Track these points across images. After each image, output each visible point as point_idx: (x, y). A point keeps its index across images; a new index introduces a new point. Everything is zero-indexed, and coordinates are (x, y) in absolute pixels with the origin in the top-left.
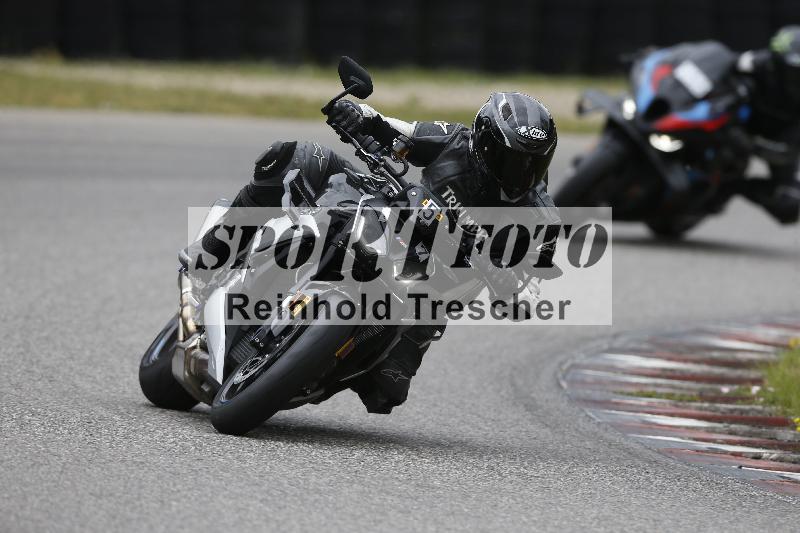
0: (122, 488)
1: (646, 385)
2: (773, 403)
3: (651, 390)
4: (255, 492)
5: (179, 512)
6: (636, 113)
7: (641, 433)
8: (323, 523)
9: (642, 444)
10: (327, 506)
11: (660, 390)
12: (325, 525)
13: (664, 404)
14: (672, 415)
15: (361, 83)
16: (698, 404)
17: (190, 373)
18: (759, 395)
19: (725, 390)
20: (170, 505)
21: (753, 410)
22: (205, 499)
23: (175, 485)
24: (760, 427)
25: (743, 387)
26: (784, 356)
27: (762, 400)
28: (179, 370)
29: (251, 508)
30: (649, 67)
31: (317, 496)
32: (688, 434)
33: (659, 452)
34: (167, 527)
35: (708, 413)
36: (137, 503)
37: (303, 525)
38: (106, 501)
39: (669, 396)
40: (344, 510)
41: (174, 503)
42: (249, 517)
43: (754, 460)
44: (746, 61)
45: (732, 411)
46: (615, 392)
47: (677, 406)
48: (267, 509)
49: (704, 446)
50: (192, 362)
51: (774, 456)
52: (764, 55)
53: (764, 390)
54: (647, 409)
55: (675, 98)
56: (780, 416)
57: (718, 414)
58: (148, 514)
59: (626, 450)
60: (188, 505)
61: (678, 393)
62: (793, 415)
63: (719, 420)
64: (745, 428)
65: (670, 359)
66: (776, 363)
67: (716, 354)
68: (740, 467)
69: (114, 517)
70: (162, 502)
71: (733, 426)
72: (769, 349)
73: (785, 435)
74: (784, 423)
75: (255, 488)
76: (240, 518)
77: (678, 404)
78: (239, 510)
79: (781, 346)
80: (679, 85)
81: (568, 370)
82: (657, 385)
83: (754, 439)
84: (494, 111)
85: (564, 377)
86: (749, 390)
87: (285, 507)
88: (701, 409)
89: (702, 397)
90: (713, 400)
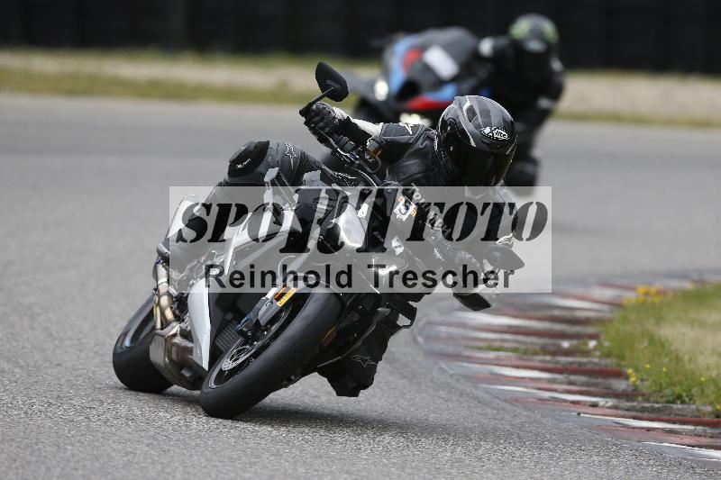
0: (22, 434)
1: (494, 340)
2: (608, 356)
3: (497, 344)
4: (141, 437)
5: (73, 455)
6: (389, 95)
7: (489, 383)
8: (203, 465)
9: (491, 394)
10: (207, 449)
11: (506, 345)
12: (205, 466)
13: (510, 357)
14: (517, 367)
15: (337, 86)
16: (541, 358)
17: (170, 359)
18: (595, 349)
19: (566, 344)
20: (65, 449)
21: (590, 363)
22: (96, 444)
23: (69, 431)
24: (597, 378)
25: (582, 342)
26: (618, 314)
27: (598, 353)
28: (158, 355)
29: (138, 452)
30: (401, 48)
31: (198, 441)
32: (532, 384)
33: (506, 401)
34: (62, 469)
35: (551, 366)
36: (36, 447)
37: (185, 467)
38: (7, 445)
39: (515, 350)
40: (222, 454)
41: (69, 447)
42: (137, 459)
43: (591, 408)
44: (486, 47)
45: (572, 363)
46: (466, 347)
47: (521, 359)
48: (153, 452)
49: (547, 395)
50: (174, 349)
51: (610, 404)
52: (503, 41)
53: (600, 344)
54: (495, 362)
55: (424, 80)
56: (615, 367)
57: (559, 366)
58: (45, 457)
59: (476, 398)
60: (82, 449)
61: (523, 347)
62: (626, 367)
63: (560, 371)
64: (583, 379)
65: (515, 317)
66: (610, 321)
67: (557, 313)
68: (579, 414)
69: (15, 460)
70: (58, 446)
71: (573, 378)
72: (605, 307)
73: (620, 385)
74: (619, 374)
75: (143, 434)
76: (128, 461)
77: (523, 357)
78: (127, 453)
79: (616, 305)
80: (428, 69)
81: (423, 328)
82: (503, 340)
83: (592, 389)
84: (459, 113)
85: (420, 334)
86: (586, 344)
87: (169, 450)
88: (543, 361)
89: (545, 351)
90: (554, 354)
